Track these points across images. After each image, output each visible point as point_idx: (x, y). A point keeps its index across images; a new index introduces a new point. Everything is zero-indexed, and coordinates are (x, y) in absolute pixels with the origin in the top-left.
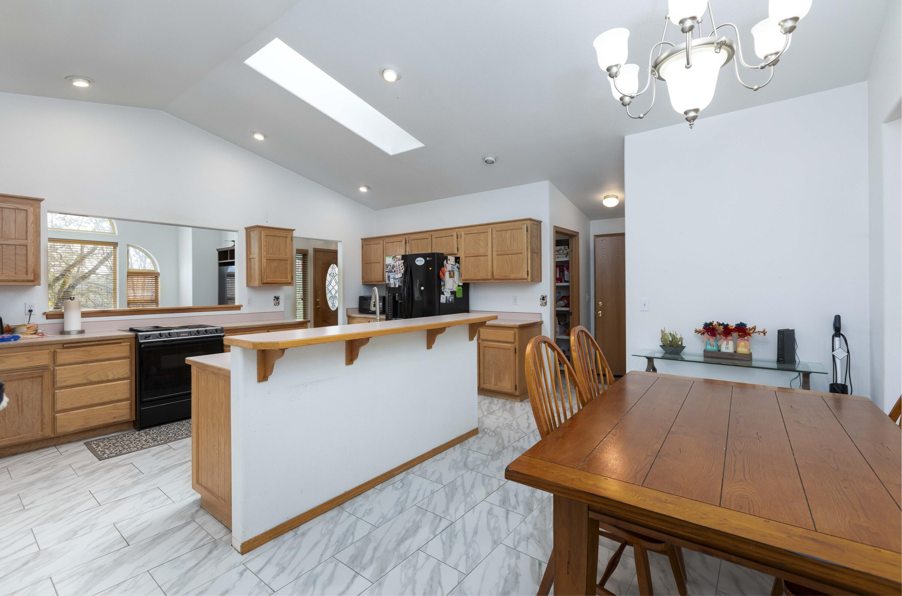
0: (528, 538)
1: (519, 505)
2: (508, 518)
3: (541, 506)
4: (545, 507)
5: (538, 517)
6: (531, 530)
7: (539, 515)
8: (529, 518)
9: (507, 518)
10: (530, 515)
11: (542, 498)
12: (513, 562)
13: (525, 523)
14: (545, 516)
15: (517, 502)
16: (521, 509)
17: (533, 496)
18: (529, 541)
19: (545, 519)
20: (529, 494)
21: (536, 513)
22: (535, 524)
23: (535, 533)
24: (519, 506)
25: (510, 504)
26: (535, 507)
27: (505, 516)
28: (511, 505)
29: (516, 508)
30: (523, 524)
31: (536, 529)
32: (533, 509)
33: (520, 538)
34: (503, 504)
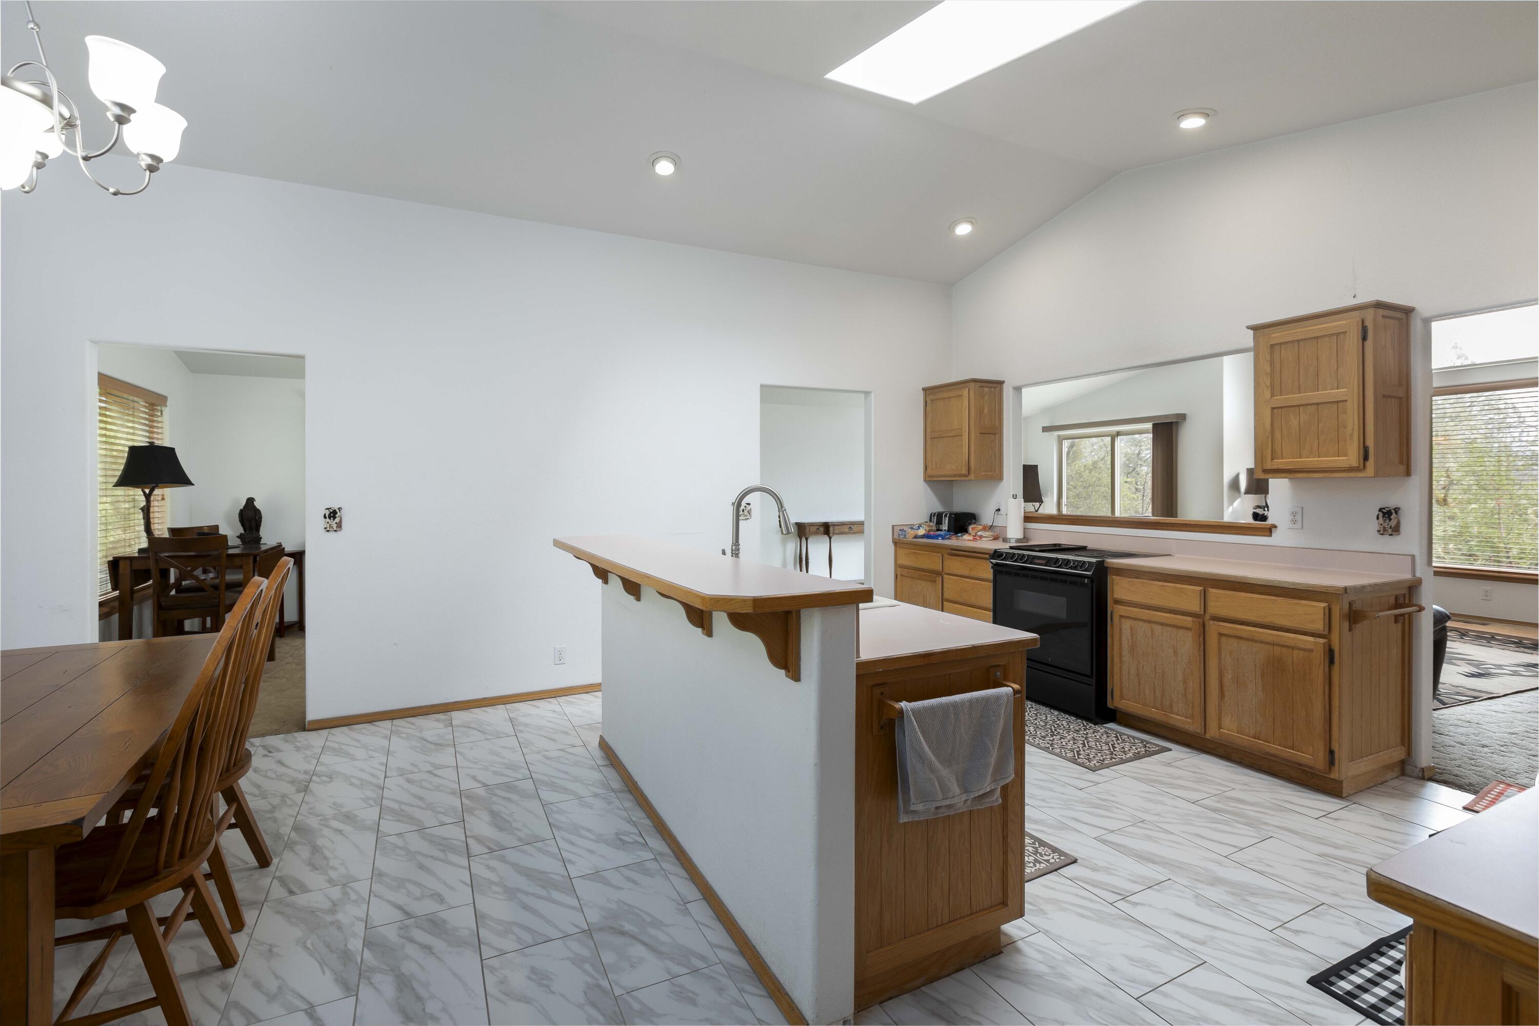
0: (335, 905)
1: (403, 937)
2: (397, 908)
3: (356, 963)
4: (345, 966)
5: (346, 941)
6: (340, 917)
7: (346, 945)
8: (360, 928)
9: (399, 908)
10: (362, 935)
11: (368, 979)
12: (333, 874)
13: (359, 919)
14: (332, 951)
15: (411, 940)
16: (391, 934)
17: (392, 970)
18: (332, 904)
19: (328, 946)
20: (404, 970)
21: (356, 944)
22: (340, 928)
23: (329, 918)
24: (399, 935)
25: (421, 928)
26: (367, 954)
27: (406, 908)
28: (417, 927)
29: (401, 928)
30: (363, 916)
31: (332, 923)
32: (368, 949)
33: (349, 898)
34: (431, 920)
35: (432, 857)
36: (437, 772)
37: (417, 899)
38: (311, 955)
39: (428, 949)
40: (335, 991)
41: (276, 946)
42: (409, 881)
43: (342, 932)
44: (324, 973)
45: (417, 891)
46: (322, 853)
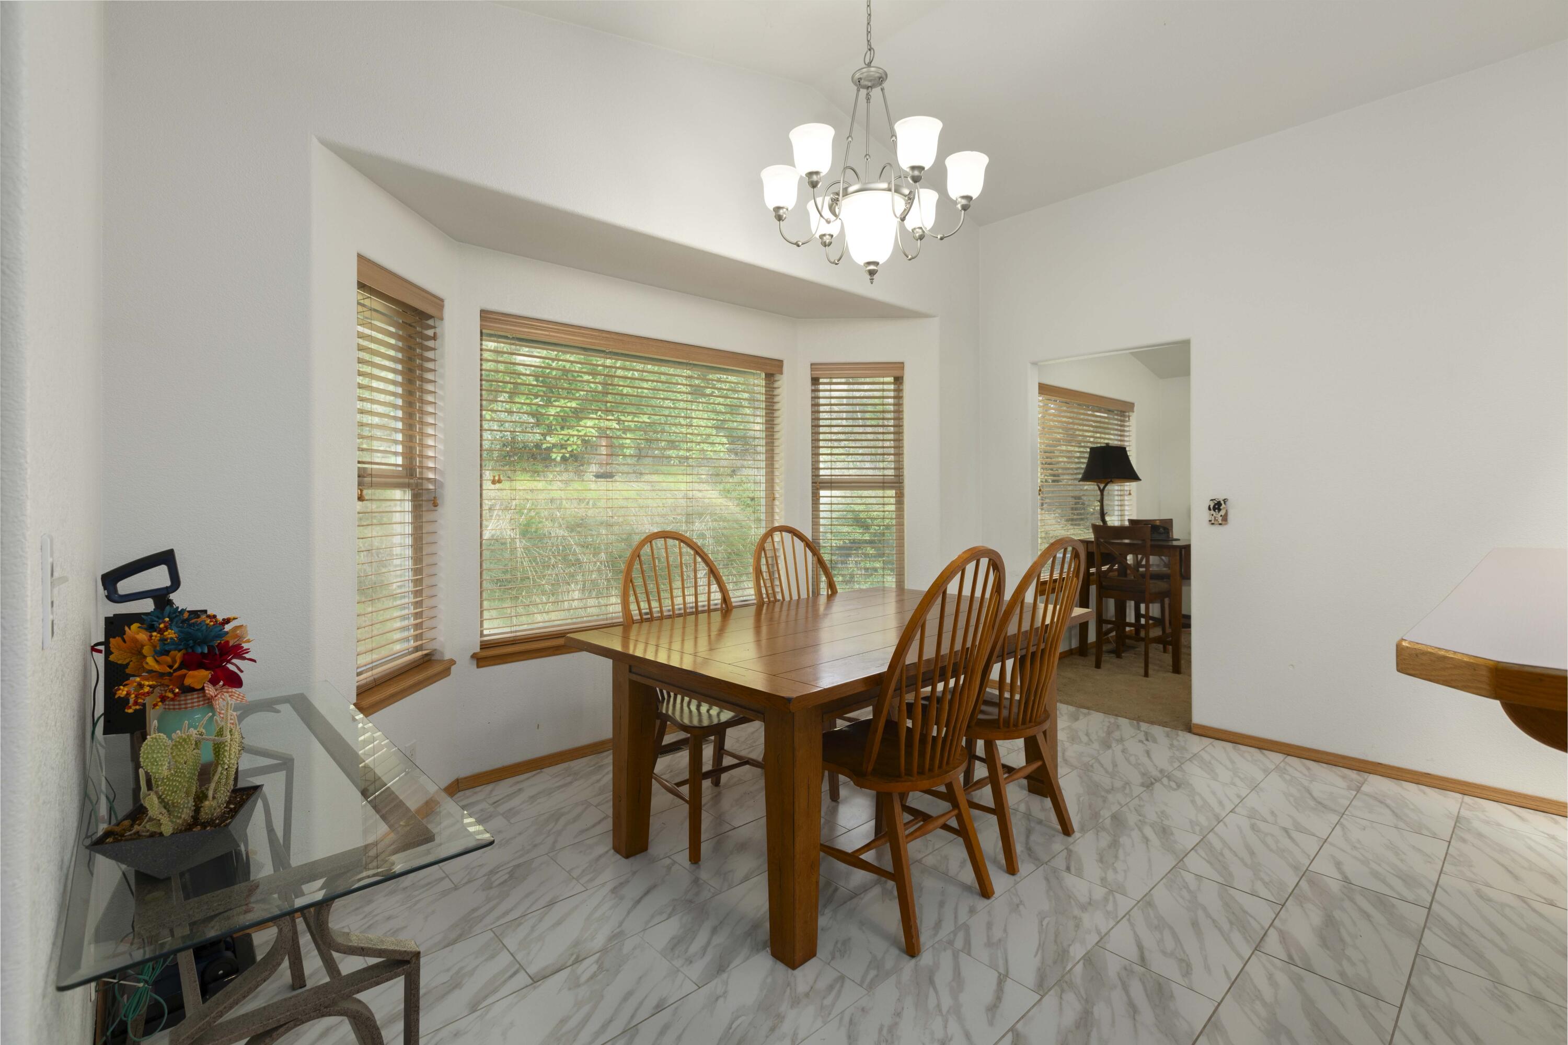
0: (1090, 903)
1: (1120, 979)
2: (1138, 946)
3: (1065, 968)
4: (1055, 963)
5: (1073, 941)
6: (1086, 917)
7: (1069, 945)
8: (1093, 938)
9: (1140, 948)
10: (1089, 948)
11: (1063, 991)
12: (1110, 876)
13: (1098, 932)
14: (1056, 942)
15: (1125, 988)
16: (1113, 967)
17: (1087, 1001)
18: (1088, 900)
19: (1056, 936)
20: (1096, 1010)
21: (1077, 952)
22: (1077, 926)
23: (1076, 912)
24: (1118, 974)
25: (1143, 983)
26: (1079, 968)
27: (1146, 954)
28: (1141, 980)
29: (1125, 969)
30: (1104, 931)
31: (1075, 917)
32: (1084, 964)
33: (1105, 906)
34: (1160, 984)
35: (1214, 921)
36: (1294, 834)
37: (1164, 953)
38: (1039, 933)
39: (1133, 1009)
40: (1030, 978)
41: (1024, 905)
42: (1171, 928)
43: (1076, 931)
44: (1035, 956)
45: (1170, 944)
46: (1117, 850)
